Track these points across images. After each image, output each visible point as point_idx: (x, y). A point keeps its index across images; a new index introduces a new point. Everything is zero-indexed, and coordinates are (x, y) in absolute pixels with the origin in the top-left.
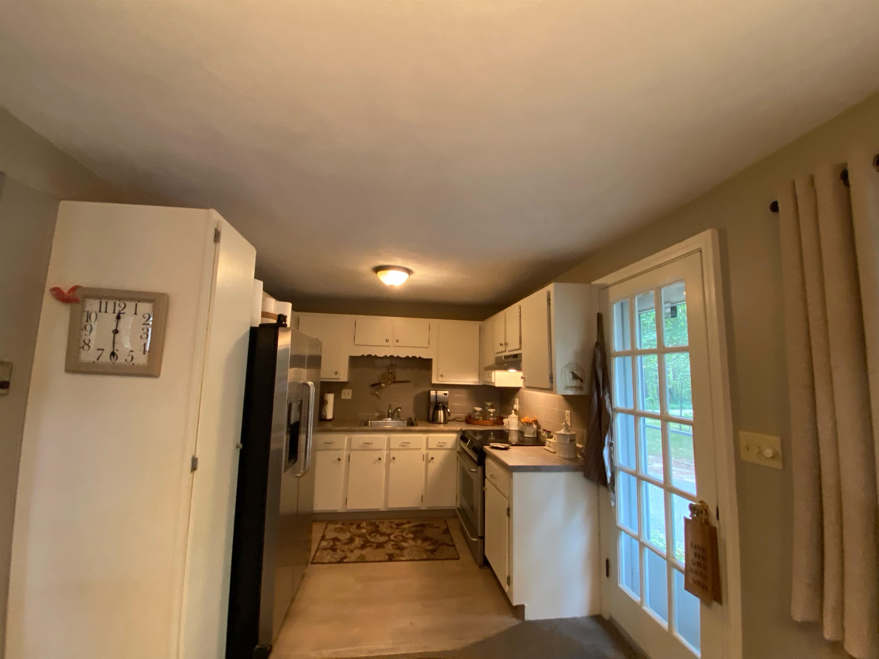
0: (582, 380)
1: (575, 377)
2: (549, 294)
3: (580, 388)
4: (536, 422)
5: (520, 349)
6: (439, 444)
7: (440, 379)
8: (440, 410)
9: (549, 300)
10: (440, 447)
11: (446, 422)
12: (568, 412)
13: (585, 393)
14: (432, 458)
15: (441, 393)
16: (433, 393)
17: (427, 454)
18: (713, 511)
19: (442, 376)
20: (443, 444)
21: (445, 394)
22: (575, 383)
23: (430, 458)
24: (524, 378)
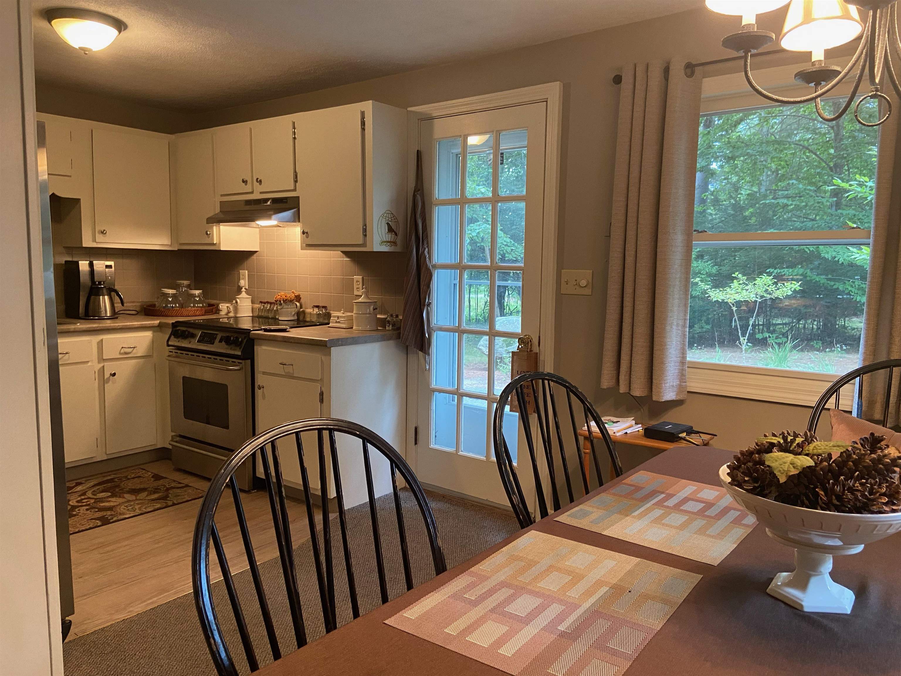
0: (396, 234)
1: (390, 230)
2: (363, 114)
3: (393, 243)
4: (298, 298)
5: (295, 190)
6: (122, 351)
7: (100, 238)
8: (104, 295)
9: (363, 123)
10: (125, 355)
11: (115, 315)
12: (358, 278)
13: (398, 249)
14: (114, 375)
15: (100, 265)
16: (84, 265)
17: (102, 370)
18: (535, 341)
19: (103, 232)
20: (130, 350)
21: (107, 267)
22: (389, 237)
23: (107, 375)
24: (307, 233)
